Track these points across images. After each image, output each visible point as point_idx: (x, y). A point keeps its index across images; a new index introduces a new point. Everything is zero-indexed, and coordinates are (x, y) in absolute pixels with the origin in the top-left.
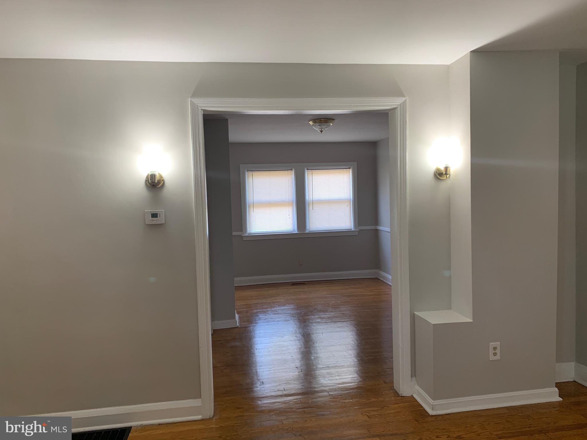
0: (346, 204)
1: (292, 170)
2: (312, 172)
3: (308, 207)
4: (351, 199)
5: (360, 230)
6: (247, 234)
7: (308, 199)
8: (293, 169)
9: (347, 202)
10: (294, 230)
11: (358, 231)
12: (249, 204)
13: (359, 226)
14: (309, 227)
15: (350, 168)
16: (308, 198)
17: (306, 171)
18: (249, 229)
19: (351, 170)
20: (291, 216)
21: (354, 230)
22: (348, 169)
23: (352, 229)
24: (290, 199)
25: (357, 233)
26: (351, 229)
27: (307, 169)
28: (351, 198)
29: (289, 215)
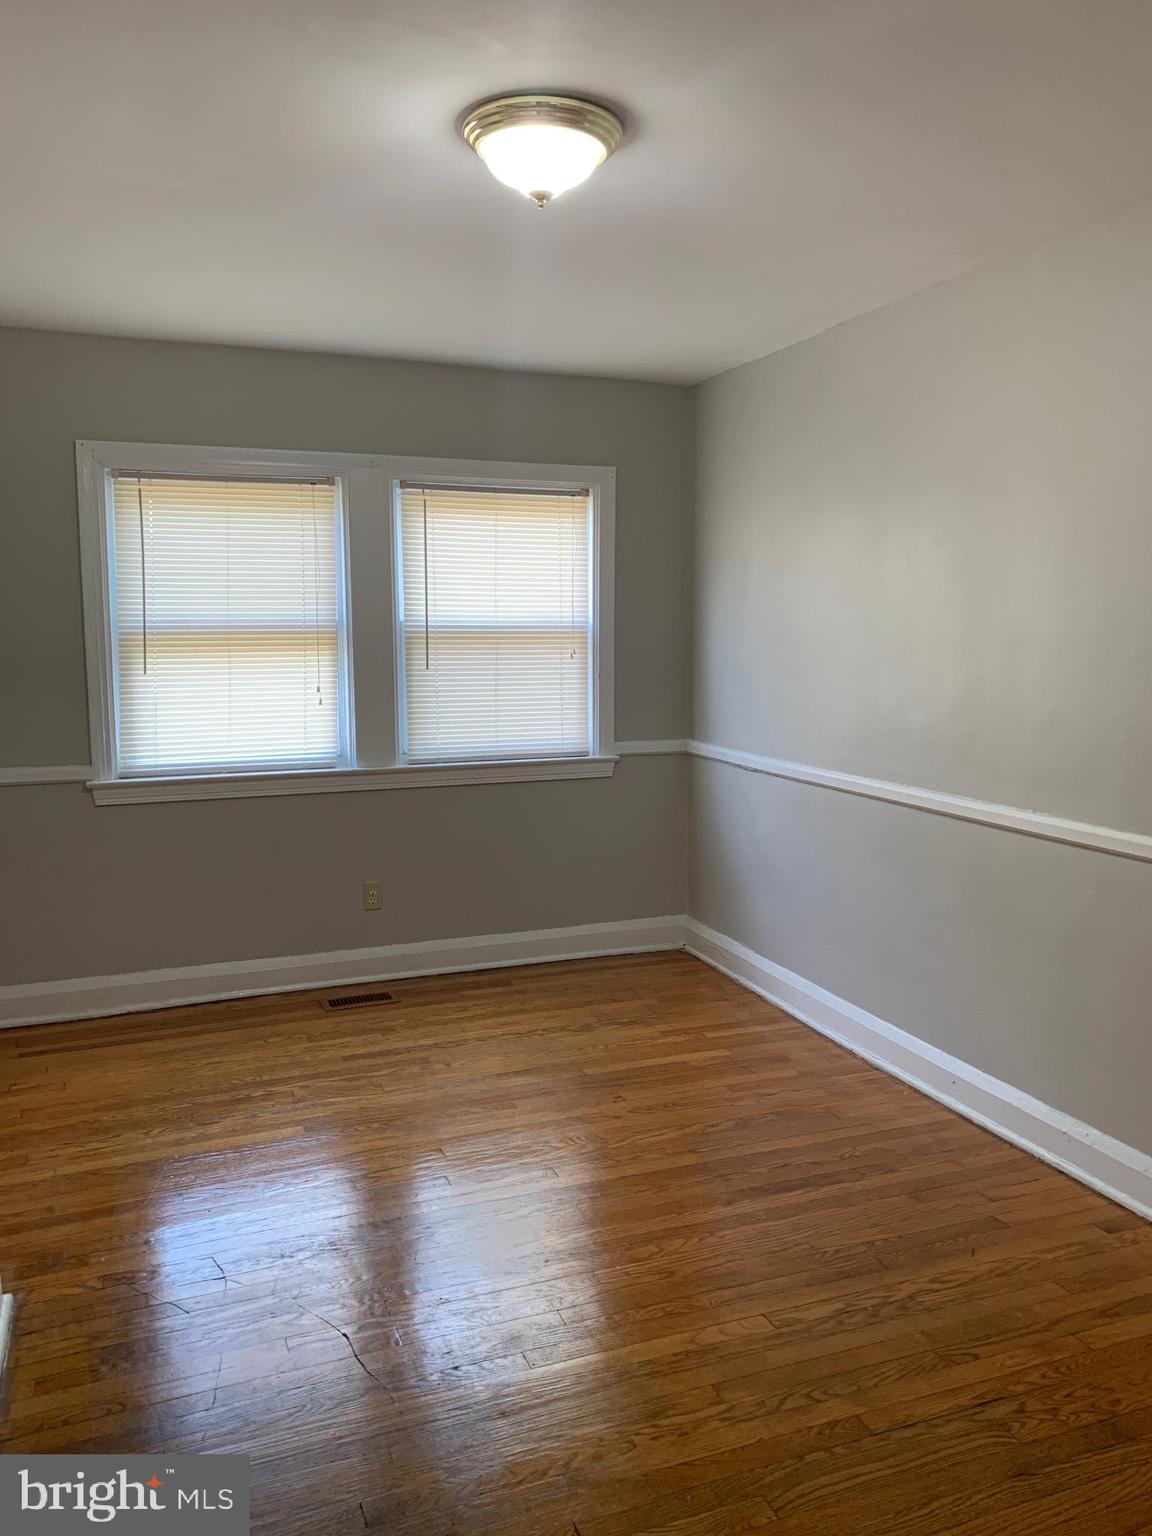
0: (568, 648)
1: (330, 481)
2: (423, 497)
3: (407, 654)
4: (586, 627)
5: (621, 756)
6: (113, 776)
7: (406, 621)
8: (338, 479)
9: (573, 638)
10: (340, 756)
11: (617, 763)
12: (120, 634)
13: (616, 740)
14: (410, 745)
15: (585, 492)
16: (406, 616)
17: (398, 491)
18: (122, 752)
19: (590, 499)
20: (327, 694)
21: (597, 757)
22: (579, 494)
23: (591, 751)
24: (322, 615)
25: (608, 771)
26: (586, 754)
27: (404, 484)
28: (587, 622)
29: (318, 690)
